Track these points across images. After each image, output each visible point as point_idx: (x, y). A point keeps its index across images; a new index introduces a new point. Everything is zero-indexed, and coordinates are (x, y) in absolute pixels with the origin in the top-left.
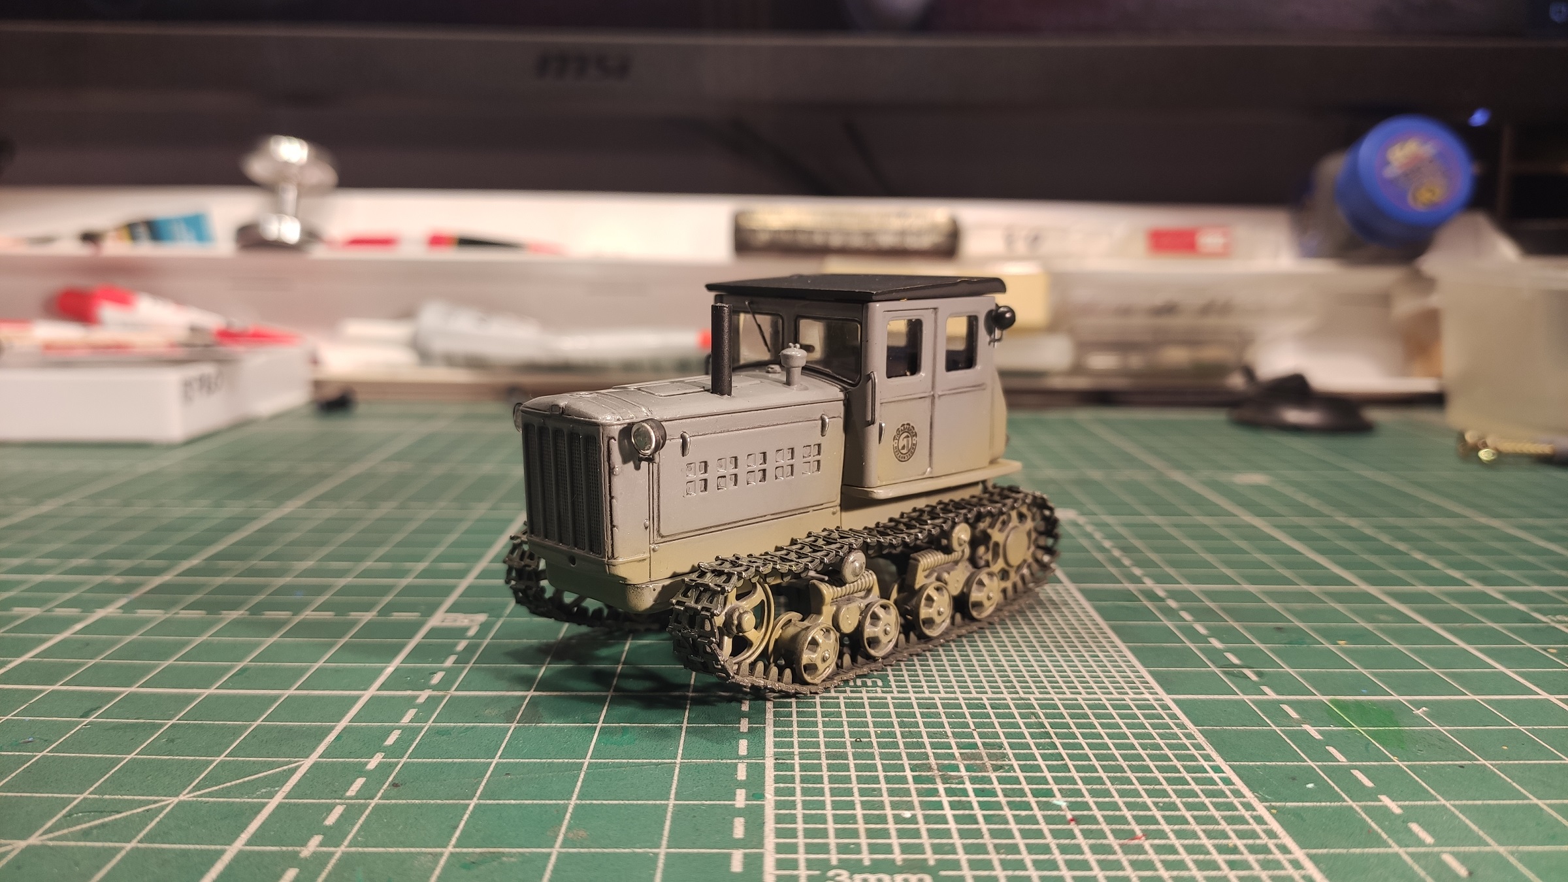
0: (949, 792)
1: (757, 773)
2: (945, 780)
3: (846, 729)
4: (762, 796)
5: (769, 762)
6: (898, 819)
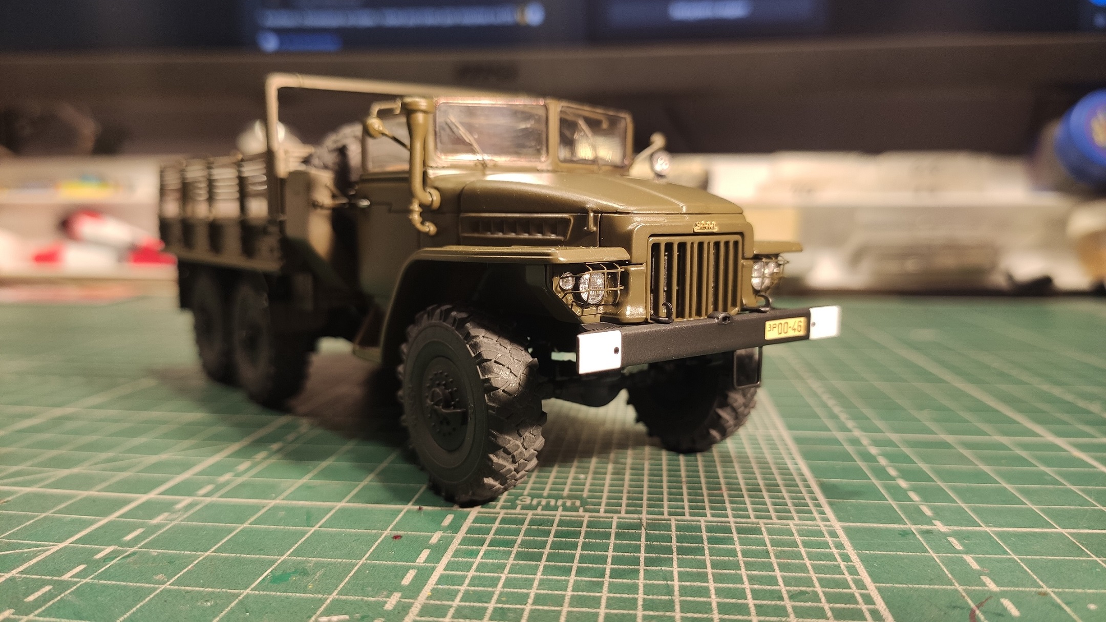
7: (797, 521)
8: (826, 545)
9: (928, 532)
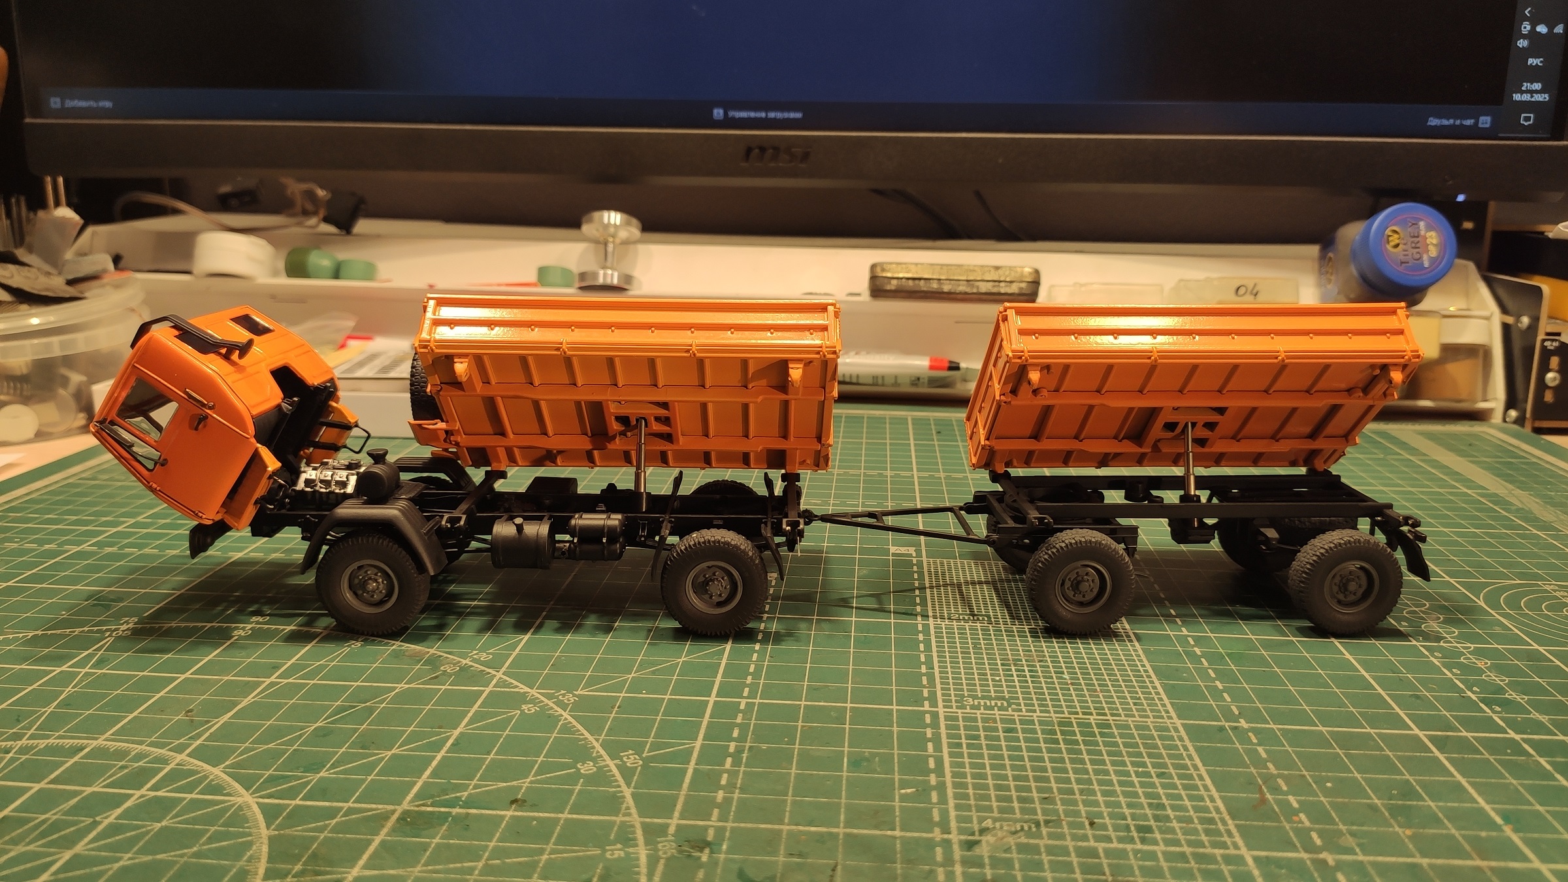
0: (1017, 670)
1: (929, 659)
2: (1015, 665)
3: (970, 641)
4: (933, 668)
5: (935, 654)
6: (993, 680)
7: (1152, 719)
8: (1172, 738)
9: (1236, 728)
